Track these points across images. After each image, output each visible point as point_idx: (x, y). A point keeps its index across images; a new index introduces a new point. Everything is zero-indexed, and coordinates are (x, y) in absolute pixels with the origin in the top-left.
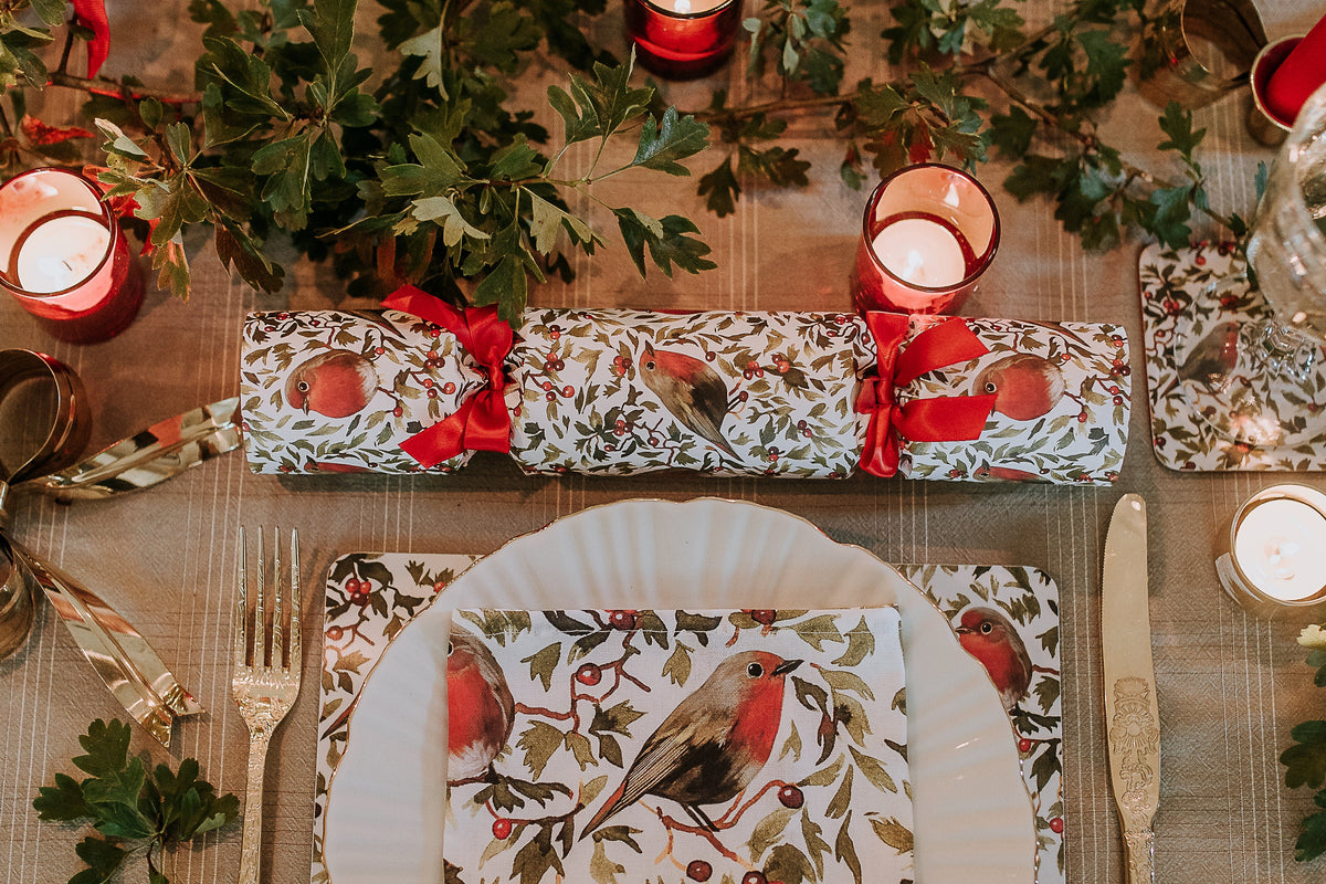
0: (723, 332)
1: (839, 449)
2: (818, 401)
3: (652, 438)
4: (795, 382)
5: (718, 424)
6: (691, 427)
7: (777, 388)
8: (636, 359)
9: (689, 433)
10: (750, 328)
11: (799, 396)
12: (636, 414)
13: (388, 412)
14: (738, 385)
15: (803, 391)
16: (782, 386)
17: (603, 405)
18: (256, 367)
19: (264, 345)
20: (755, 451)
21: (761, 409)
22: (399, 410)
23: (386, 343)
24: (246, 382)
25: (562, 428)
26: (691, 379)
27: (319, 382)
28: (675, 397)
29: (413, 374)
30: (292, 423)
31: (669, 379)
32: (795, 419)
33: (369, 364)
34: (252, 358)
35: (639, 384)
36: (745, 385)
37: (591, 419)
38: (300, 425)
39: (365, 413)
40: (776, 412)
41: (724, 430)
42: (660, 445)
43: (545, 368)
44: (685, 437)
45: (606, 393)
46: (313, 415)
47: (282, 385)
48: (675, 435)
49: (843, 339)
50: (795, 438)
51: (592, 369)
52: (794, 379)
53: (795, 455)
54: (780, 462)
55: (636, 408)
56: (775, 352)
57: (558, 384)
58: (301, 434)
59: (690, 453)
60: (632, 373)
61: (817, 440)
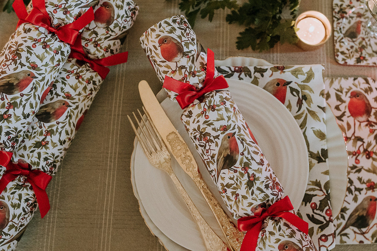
0: (252, 153)
1: (237, 211)
2: (247, 196)
3: (208, 150)
4: (249, 184)
5: (223, 168)
6: (218, 160)
7: (244, 180)
8: (228, 132)
9: (216, 161)
10: (258, 161)
11: (245, 189)
12: (212, 141)
13: (172, 69)
14: (238, 168)
15: (248, 189)
16: (246, 182)
17: (209, 130)
18: (164, 25)
19: (172, 24)
20: (222, 184)
21: (235, 179)
22: (174, 72)
23: (191, 57)
24: (158, 25)
25: (196, 122)
26: (232, 152)
27: (169, 45)
28: (224, 150)
29: (186, 70)
30: (154, 44)
31: (228, 145)
32: (238, 192)
33: (182, 56)
34: (166, 22)
35: (221, 137)
36: (239, 170)
37: (203, 128)
38: (154, 47)
39: (168, 63)
40: (237, 184)
41: (222, 171)
42: (208, 154)
43: (210, 106)
44: (214, 160)
45: (213, 128)
46: (159, 49)
47: (162, 35)
48: (213, 157)
49: (272, 192)
50: (233, 195)
51: (218, 120)
52: (250, 184)
53: (228, 198)
54: (224, 194)
55: (213, 140)
56: (255, 173)
57: (207, 113)
58: (153, 49)
59: (211, 164)
60: (223, 133)
61: (236, 202)
